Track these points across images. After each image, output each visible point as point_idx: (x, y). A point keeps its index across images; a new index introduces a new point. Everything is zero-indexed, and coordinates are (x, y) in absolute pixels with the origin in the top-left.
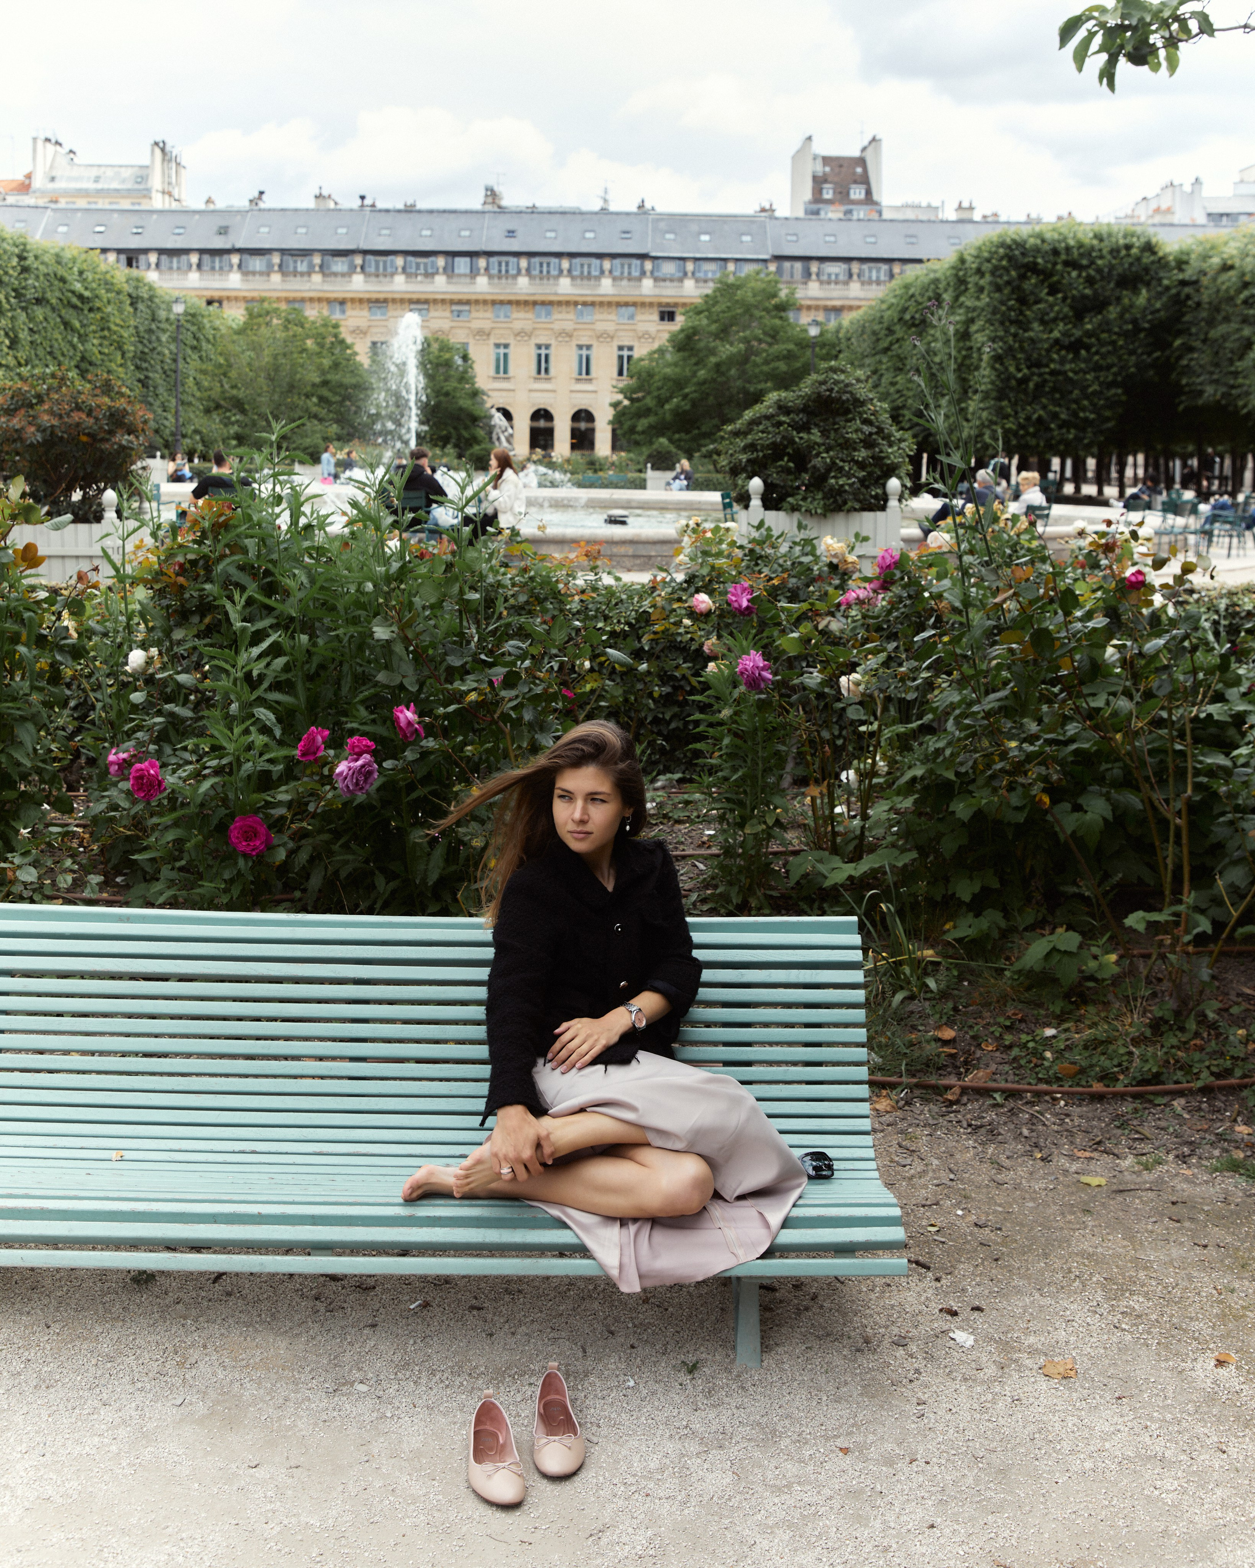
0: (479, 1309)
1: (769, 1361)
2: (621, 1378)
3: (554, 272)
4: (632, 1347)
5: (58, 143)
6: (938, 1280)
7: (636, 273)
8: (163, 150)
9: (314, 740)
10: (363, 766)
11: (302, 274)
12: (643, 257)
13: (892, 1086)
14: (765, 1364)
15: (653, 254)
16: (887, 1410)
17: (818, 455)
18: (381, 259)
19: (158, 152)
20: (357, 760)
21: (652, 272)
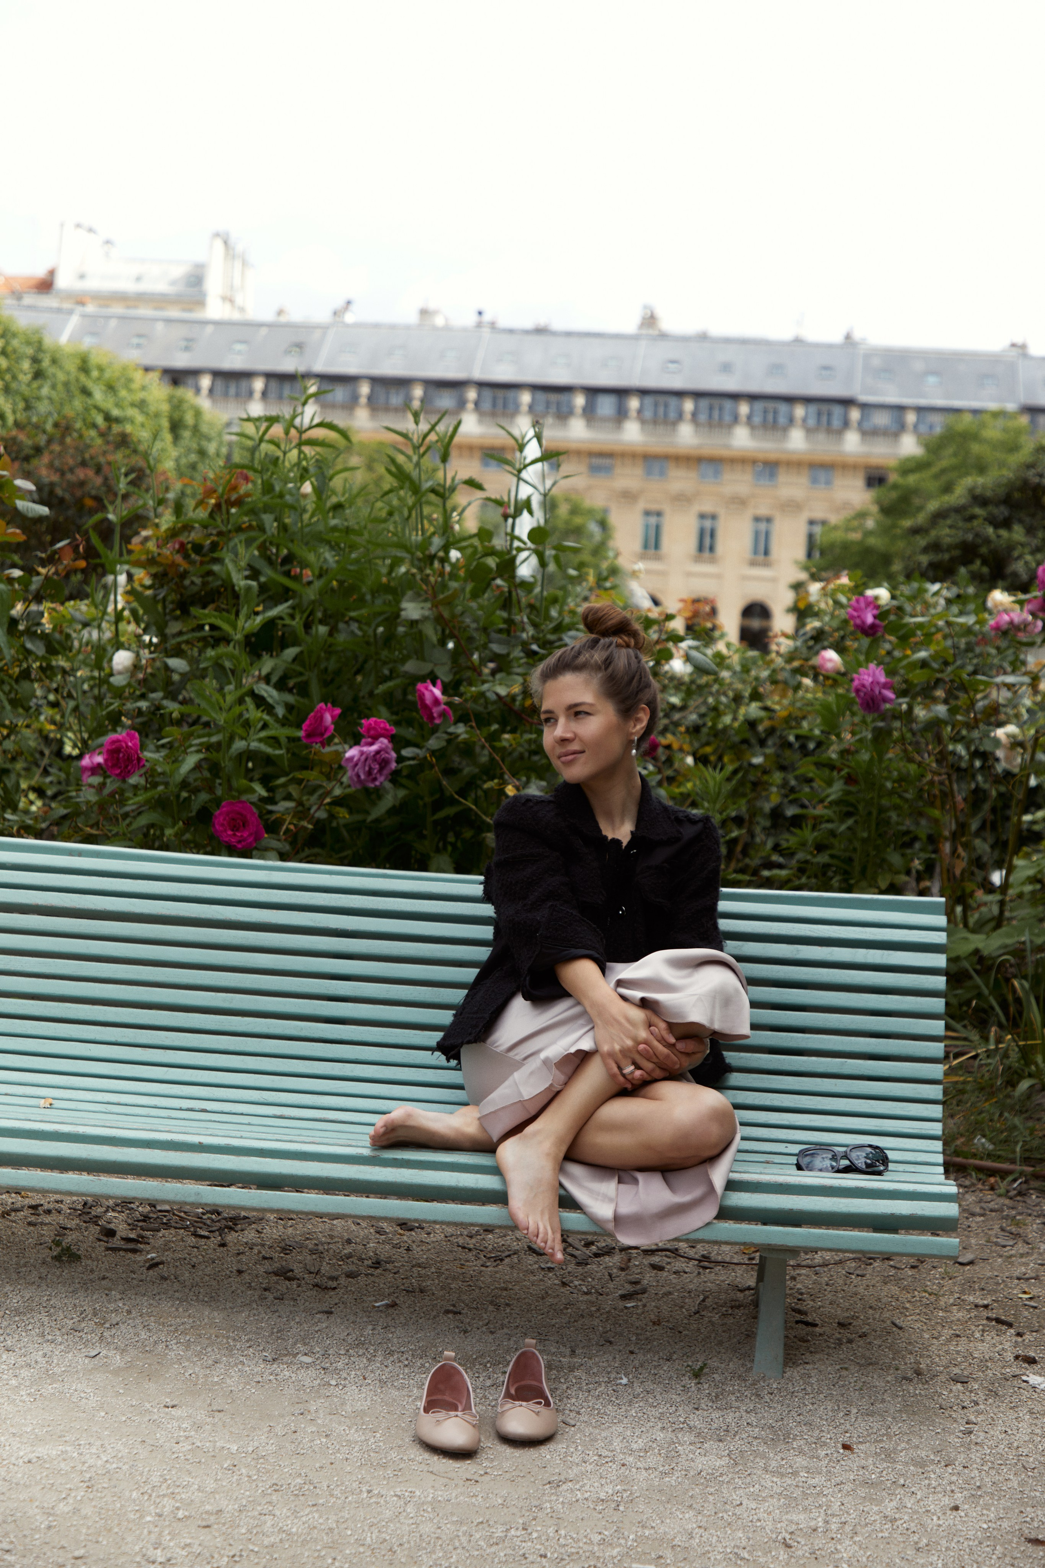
0: (455, 1313)
1: (793, 1373)
2: (613, 1376)
3: (727, 418)
4: (632, 1352)
5: (91, 230)
6: (1019, 1335)
7: (836, 423)
8: (226, 243)
9: (322, 718)
10: (378, 752)
11: (396, 410)
12: (847, 403)
13: (1003, 1174)
14: (787, 1375)
15: (863, 398)
16: (928, 1426)
17: (1019, 557)
18: (500, 393)
19: (219, 244)
20: (371, 744)
21: (860, 423)
